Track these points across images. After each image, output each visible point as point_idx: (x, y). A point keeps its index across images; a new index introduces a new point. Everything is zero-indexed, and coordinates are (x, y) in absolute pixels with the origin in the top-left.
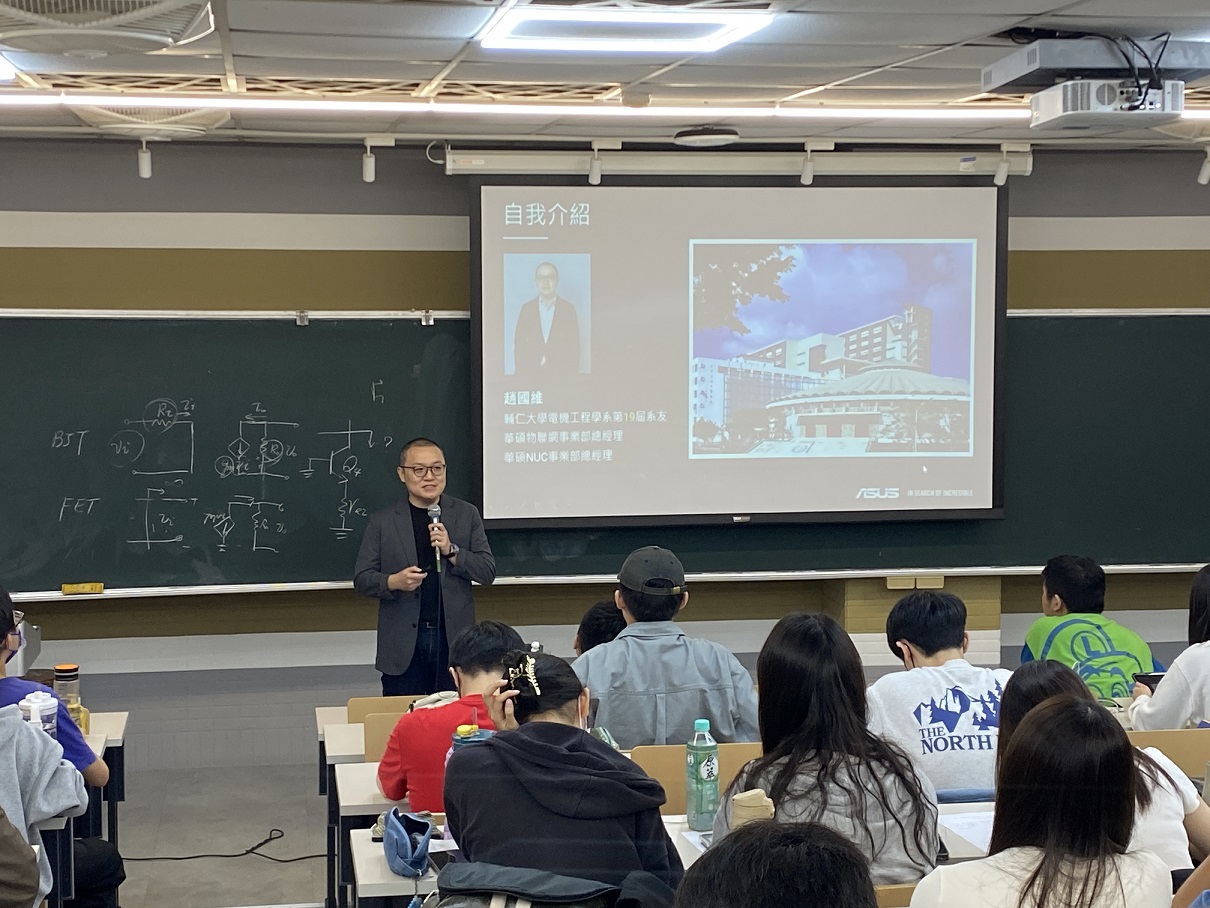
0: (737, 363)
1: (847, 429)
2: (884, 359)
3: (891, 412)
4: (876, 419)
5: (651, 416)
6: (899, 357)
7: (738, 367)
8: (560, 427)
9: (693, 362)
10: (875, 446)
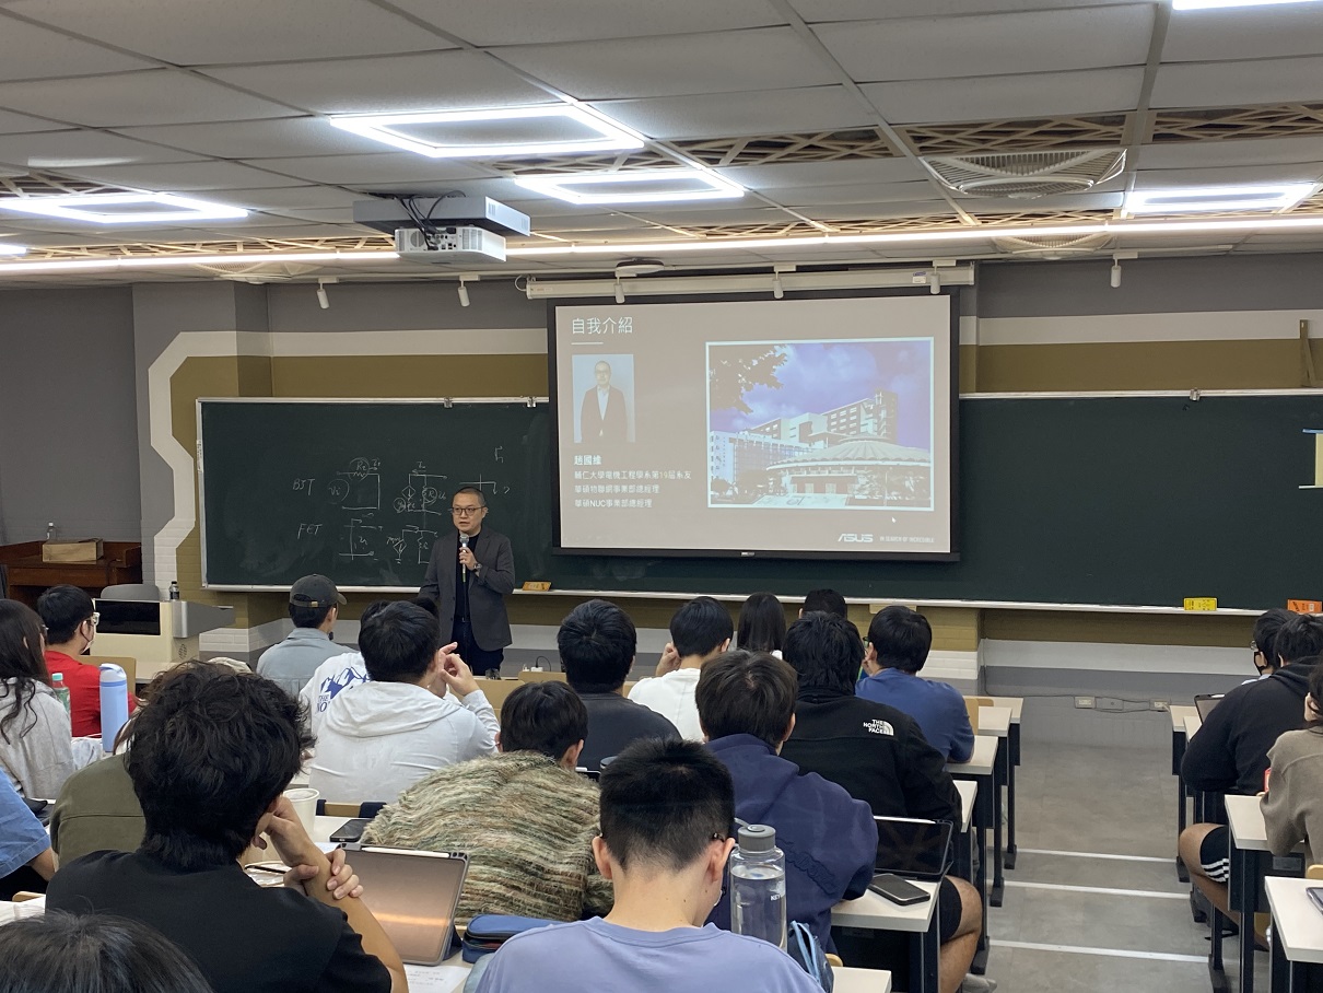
0: (744, 435)
1: (830, 487)
2: (859, 432)
3: (865, 475)
4: (853, 480)
5: (679, 474)
6: (871, 431)
7: (744, 438)
8: (613, 482)
9: (710, 434)
10: (852, 501)
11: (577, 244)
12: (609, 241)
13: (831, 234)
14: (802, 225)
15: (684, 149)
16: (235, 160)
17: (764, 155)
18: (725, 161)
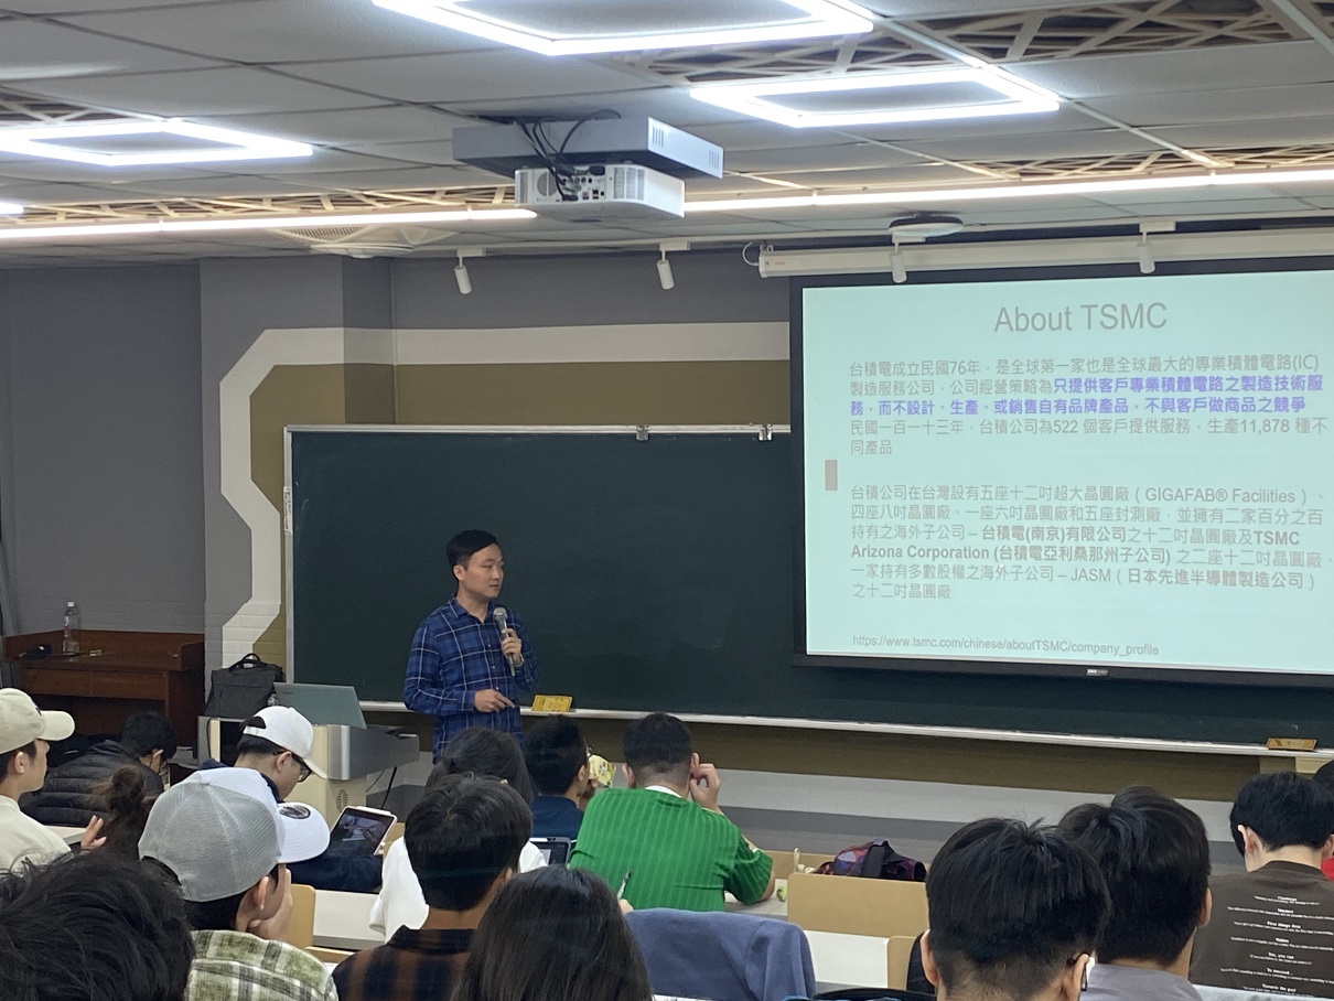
11: (821, 192)
12: (870, 186)
13: (1219, 171)
14: (1169, 157)
15: (943, 34)
16: (262, 66)
17: (1077, 41)
18: (1016, 50)
